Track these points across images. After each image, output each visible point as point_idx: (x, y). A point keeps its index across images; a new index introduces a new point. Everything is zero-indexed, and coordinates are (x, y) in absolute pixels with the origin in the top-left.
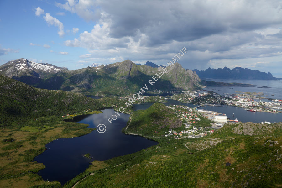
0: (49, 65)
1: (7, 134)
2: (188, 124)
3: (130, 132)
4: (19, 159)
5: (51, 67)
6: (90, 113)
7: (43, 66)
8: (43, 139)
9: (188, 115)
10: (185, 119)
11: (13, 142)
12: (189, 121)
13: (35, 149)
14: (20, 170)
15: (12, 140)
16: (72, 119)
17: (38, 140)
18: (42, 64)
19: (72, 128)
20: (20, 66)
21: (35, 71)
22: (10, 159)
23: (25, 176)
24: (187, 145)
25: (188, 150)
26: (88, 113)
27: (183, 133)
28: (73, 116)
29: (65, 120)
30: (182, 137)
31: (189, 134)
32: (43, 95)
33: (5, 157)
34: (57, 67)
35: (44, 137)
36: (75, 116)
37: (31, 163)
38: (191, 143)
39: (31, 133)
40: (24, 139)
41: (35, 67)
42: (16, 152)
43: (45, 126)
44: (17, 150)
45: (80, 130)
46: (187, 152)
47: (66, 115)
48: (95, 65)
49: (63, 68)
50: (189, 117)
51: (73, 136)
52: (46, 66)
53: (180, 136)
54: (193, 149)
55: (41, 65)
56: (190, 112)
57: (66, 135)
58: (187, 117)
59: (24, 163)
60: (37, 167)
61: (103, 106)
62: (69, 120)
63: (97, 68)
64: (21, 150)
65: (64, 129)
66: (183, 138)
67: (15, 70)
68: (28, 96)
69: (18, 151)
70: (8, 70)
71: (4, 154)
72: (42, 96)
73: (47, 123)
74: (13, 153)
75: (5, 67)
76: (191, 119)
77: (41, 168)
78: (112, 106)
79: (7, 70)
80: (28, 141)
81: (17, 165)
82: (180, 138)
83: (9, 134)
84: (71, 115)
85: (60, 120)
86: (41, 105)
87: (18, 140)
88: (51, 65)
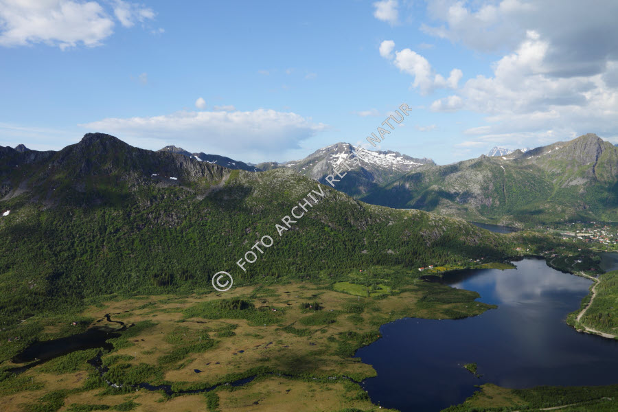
0: (394, 154)
1: (309, 294)
3: (591, 327)
4: (328, 347)
5: (399, 159)
6: (484, 267)
7: (382, 156)
8: (375, 314)
11: (319, 311)
13: (358, 331)
14: (328, 369)
15: (317, 307)
16: (441, 276)
17: (365, 315)
18: (380, 153)
19: (439, 297)
20: (338, 158)
21: (366, 168)
22: (313, 344)
23: (337, 385)
26: (478, 267)
28: (442, 269)
29: (423, 278)
32: (380, 220)
33: (305, 338)
34: (411, 159)
35: (377, 310)
36: (448, 270)
37: (350, 359)
39: (353, 297)
40: (340, 309)
41: (366, 160)
42: (324, 331)
43: (380, 286)
44: (326, 329)
45: (458, 304)
47: (427, 266)
48: (498, 152)
49: (425, 160)
51: (440, 316)
52: (388, 156)
55: (377, 154)
57: (425, 311)
59: (336, 358)
60: (360, 371)
61: (518, 252)
62: (432, 278)
63: (505, 158)
64: (333, 331)
65: (421, 297)
67: (329, 166)
68: (351, 221)
69: (326, 331)
70: (315, 168)
71: (304, 331)
72: (378, 220)
73: (386, 281)
74: (318, 333)
75: (310, 162)
77: (367, 374)
78: (542, 255)
79: (313, 166)
80: (347, 313)
81: (323, 357)
83: (314, 294)
84: (439, 268)
85: (413, 277)
86: (375, 241)
87: (328, 308)
88: (397, 155)
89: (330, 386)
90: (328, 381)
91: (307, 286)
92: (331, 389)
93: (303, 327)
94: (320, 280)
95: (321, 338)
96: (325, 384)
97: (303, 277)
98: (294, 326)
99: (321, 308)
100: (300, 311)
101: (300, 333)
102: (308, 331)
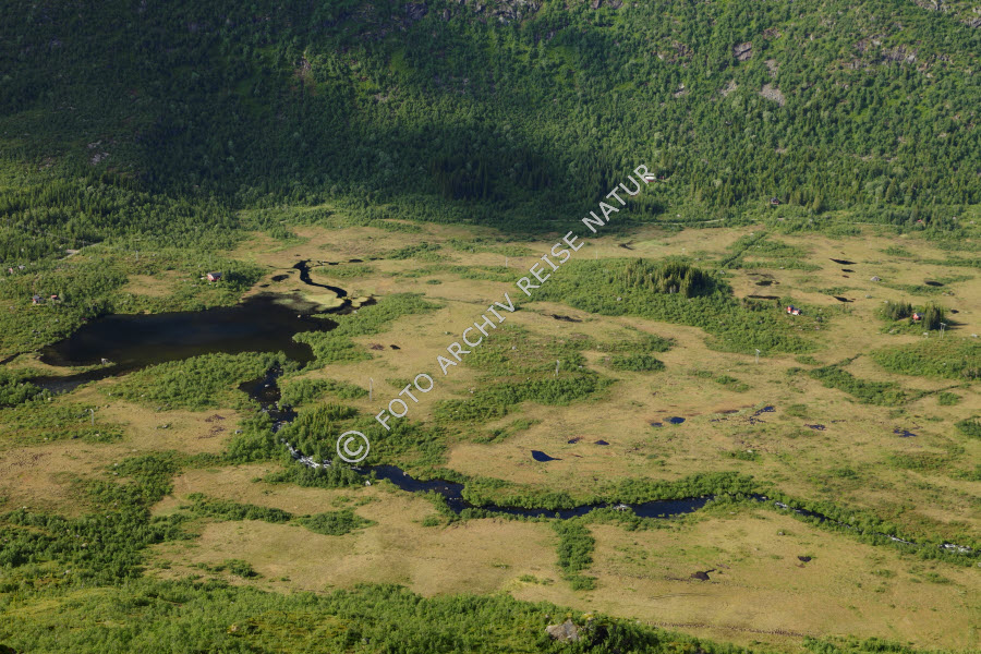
89: (945, 571)
90: (939, 553)
91: (913, 248)
92: (945, 582)
93: (880, 377)
94: (963, 235)
95: (936, 419)
96: (928, 563)
97: (903, 220)
98: (850, 369)
99: (951, 325)
100: (878, 324)
101: (867, 393)
102: (895, 392)
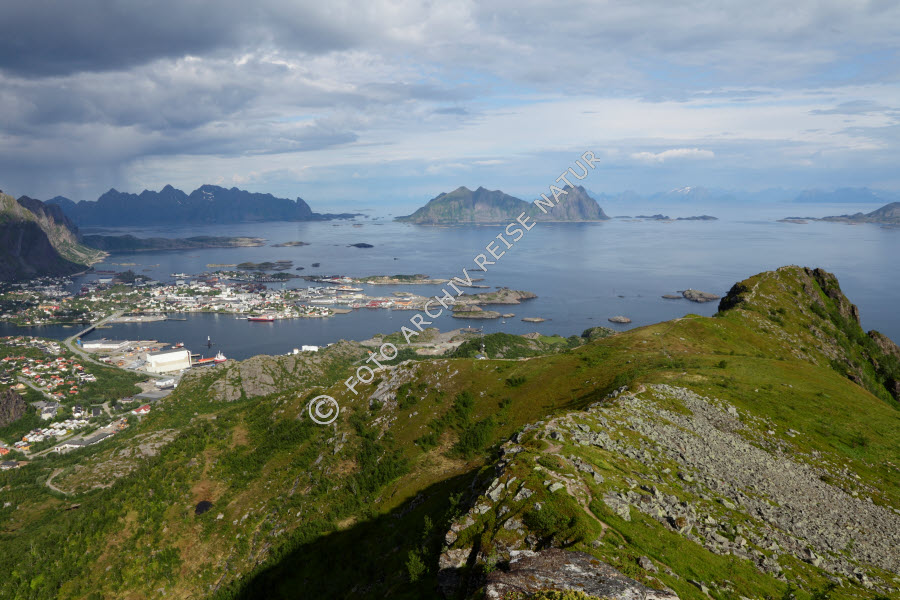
2: (50, 402)
9: (45, 371)
10: (34, 388)
12: (54, 392)
24: (56, 480)
25: (62, 497)
27: (31, 439)
30: (31, 457)
31: (59, 439)
38: (69, 469)
46: (60, 506)
50: (50, 375)
53: (21, 454)
54: (80, 488)
56: (53, 358)
58: (43, 377)
66: (35, 459)
76: (58, 382)
82: (25, 464)
